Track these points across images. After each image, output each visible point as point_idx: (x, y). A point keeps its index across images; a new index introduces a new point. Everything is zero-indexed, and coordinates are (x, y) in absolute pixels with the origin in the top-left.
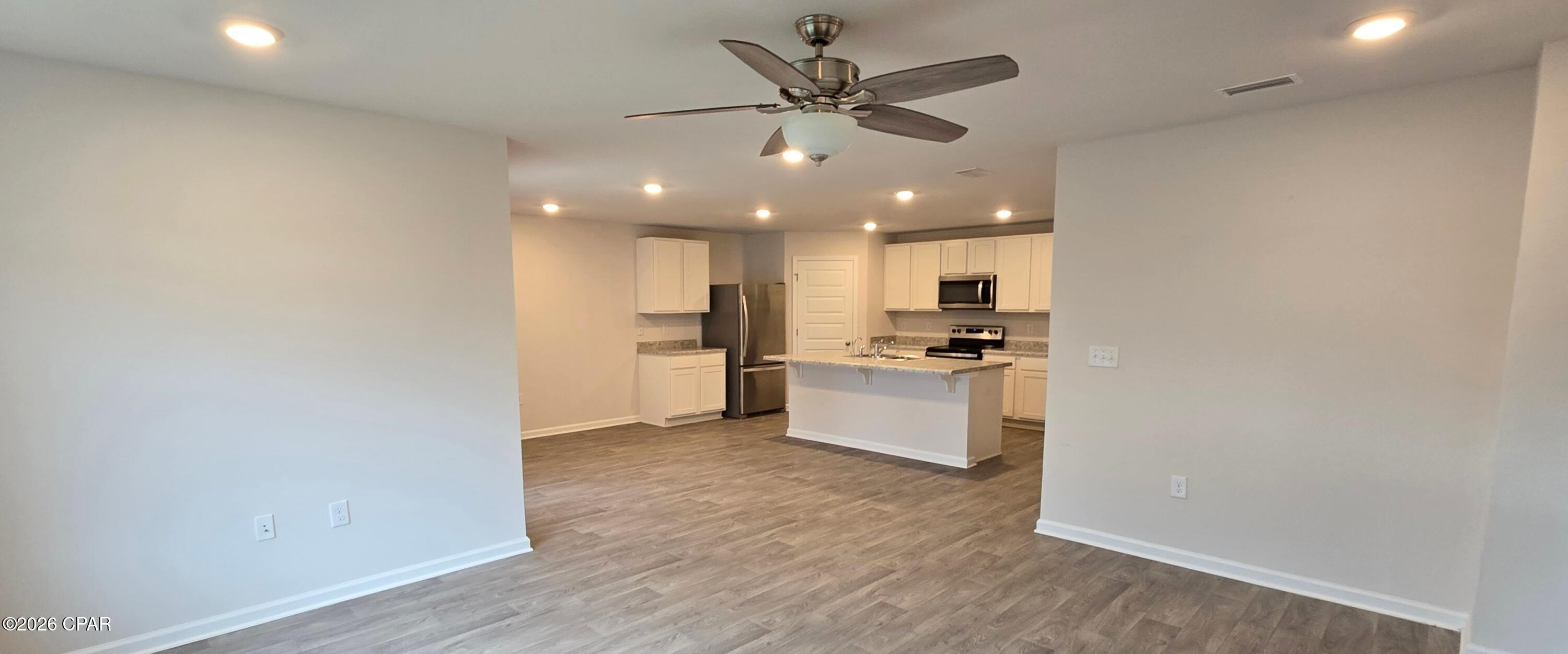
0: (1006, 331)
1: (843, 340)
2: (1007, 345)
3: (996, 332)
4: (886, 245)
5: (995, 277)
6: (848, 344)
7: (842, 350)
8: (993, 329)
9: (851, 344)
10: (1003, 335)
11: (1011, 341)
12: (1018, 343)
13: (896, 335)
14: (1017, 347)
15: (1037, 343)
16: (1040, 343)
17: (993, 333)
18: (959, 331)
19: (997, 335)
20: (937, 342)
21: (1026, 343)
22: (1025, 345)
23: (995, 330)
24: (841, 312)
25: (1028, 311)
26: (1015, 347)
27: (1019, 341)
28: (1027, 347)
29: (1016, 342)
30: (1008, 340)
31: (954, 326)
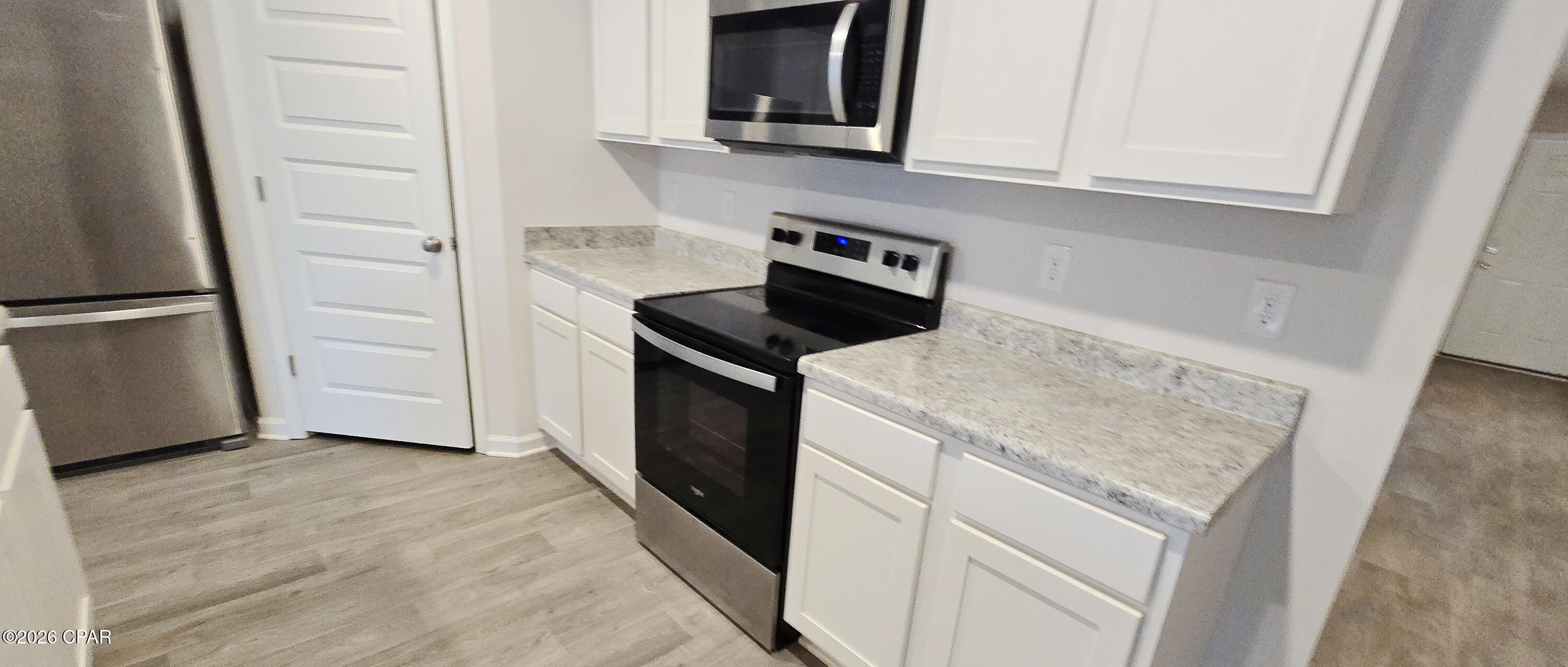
0: (955, 267)
1: (416, 233)
2: (950, 320)
3: (911, 265)
6: (435, 248)
7: (420, 265)
8: (903, 248)
9: (447, 247)
10: (942, 275)
11: (968, 310)
12: (995, 322)
13: (658, 226)
14: (987, 339)
15: (1072, 337)
16: (1087, 341)
17: (900, 263)
18: (794, 238)
19: (912, 278)
20: (747, 265)
21: (1030, 327)
22: (1022, 335)
23: (910, 253)
24: (397, 128)
25: (1055, 180)
26: (981, 338)
27: (998, 315)
28: (1029, 346)
29: (989, 315)
30: (960, 303)
31: (783, 219)
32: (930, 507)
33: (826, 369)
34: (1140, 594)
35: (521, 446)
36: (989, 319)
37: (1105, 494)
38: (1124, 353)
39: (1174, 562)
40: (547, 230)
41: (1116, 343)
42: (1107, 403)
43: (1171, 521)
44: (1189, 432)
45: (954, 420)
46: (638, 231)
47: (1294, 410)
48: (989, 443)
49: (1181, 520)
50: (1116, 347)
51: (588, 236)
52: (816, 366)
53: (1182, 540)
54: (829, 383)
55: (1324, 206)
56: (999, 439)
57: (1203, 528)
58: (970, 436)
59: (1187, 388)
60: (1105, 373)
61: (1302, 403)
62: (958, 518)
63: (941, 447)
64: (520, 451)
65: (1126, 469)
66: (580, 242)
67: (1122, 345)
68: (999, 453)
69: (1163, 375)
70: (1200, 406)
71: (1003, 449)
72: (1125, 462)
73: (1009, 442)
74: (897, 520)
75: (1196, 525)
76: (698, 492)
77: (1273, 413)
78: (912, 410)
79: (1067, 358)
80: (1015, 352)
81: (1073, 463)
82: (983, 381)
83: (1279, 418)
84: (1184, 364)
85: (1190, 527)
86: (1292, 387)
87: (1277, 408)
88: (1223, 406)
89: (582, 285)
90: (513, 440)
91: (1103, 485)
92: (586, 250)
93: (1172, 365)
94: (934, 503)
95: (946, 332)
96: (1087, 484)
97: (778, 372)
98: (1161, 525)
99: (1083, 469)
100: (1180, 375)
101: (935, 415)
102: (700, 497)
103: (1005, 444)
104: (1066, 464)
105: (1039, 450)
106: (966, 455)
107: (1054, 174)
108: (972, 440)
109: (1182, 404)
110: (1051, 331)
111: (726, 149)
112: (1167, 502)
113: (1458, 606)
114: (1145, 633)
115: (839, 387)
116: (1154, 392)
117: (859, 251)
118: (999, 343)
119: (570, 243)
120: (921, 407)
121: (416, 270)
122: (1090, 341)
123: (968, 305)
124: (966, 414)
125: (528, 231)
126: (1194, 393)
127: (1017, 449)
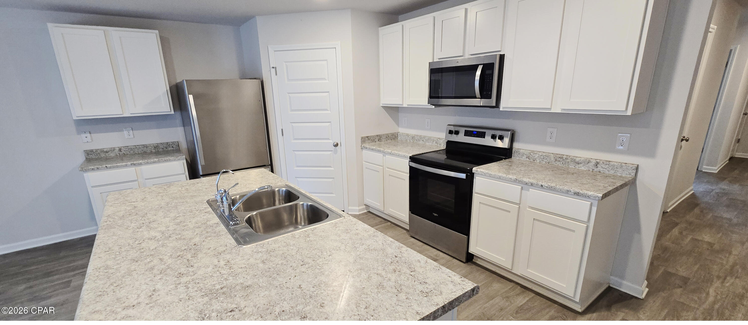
0: (516, 137)
1: (331, 141)
2: (516, 155)
3: (501, 138)
4: (379, 28)
5: (502, 57)
6: (336, 145)
7: (332, 151)
8: (498, 133)
9: (339, 145)
10: (512, 141)
11: (521, 151)
12: (532, 154)
13: (399, 132)
14: (529, 159)
15: (560, 156)
16: (565, 157)
17: (497, 138)
18: (457, 133)
19: (502, 142)
20: (436, 143)
21: (544, 154)
22: (542, 157)
23: (501, 134)
24: (326, 110)
25: (551, 110)
26: (527, 159)
27: (533, 151)
28: (544, 160)
29: (529, 152)
30: (519, 149)
31: (452, 127)
32: (520, 207)
33: (482, 170)
34: (586, 219)
35: (360, 210)
36: (530, 153)
37: (573, 194)
38: (577, 159)
39: (594, 209)
40: (367, 137)
41: (574, 157)
42: (573, 174)
43: (592, 198)
44: (599, 179)
45: (526, 180)
46: (393, 134)
47: (635, 171)
48: (537, 185)
49: (595, 197)
50: (575, 158)
51: (378, 138)
52: (478, 170)
53: (596, 203)
54: (484, 174)
55: (629, 113)
56: (540, 183)
57: (601, 198)
58: (531, 183)
59: (600, 168)
60: (572, 166)
61: (637, 168)
62: (529, 208)
63: (522, 188)
64: (359, 212)
65: (579, 187)
66: (377, 140)
67: (577, 157)
68: (541, 187)
69: (591, 165)
70: (604, 173)
71: (542, 186)
72: (579, 186)
73: (543, 184)
74: (509, 212)
75: (599, 198)
76: (435, 215)
77: (628, 173)
78: (512, 178)
79: (558, 163)
80: (540, 162)
81: (563, 187)
82: (532, 171)
83: (630, 174)
84: (598, 161)
85: (597, 199)
86: (634, 164)
87: (629, 171)
88: (612, 172)
89: (384, 153)
90: (357, 208)
91: (572, 191)
92: (378, 142)
93: (594, 161)
94: (521, 206)
95: (515, 158)
96: (568, 192)
97: (466, 173)
98: (589, 200)
99: (566, 188)
100: (597, 164)
101: (520, 179)
102: (436, 216)
103: (542, 184)
104: (561, 187)
105: (553, 185)
106: (530, 189)
107: (550, 109)
108: (532, 184)
109: (598, 173)
110: (552, 155)
111: (434, 107)
112: (590, 193)
113: (735, 252)
114: (589, 231)
115: (487, 175)
116: (589, 170)
117: (482, 135)
118: (534, 160)
119: (374, 141)
120: (515, 177)
121: (329, 153)
122: (566, 157)
123: (522, 149)
124: (529, 178)
125: (362, 138)
126: (602, 169)
127: (546, 186)
